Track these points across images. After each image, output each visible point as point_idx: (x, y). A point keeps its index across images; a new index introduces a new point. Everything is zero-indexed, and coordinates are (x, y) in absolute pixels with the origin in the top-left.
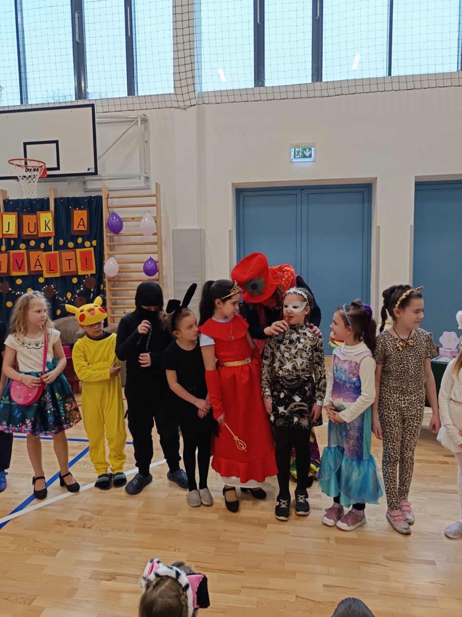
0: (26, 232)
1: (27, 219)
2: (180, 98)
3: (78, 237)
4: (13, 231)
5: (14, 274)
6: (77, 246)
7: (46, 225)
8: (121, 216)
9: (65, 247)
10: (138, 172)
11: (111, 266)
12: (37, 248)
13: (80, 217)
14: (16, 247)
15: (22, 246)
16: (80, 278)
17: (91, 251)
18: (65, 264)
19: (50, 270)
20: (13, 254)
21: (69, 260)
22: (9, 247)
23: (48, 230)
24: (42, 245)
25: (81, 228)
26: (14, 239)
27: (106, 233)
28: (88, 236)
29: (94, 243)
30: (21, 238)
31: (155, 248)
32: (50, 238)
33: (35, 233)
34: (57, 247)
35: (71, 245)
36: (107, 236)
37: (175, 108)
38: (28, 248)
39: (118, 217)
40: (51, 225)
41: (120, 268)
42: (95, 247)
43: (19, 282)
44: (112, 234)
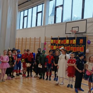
5: (67, 50)
17: (83, 47)
20: (68, 47)
21: (78, 49)
25: (82, 43)
26: (68, 44)
33: (72, 43)
36: (87, 45)
39: (90, 41)
41: (89, 51)
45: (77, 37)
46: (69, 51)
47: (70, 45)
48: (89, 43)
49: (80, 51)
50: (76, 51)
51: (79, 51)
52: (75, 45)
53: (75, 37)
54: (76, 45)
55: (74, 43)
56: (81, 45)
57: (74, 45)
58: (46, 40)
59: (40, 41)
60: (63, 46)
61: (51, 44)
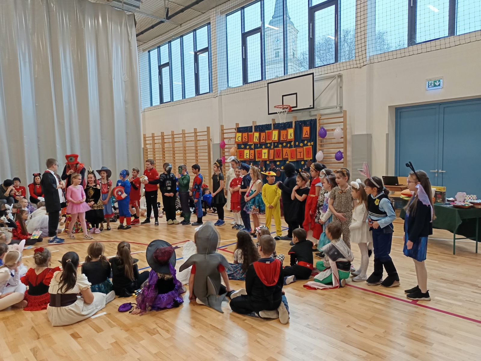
0: (282, 139)
1: (283, 132)
2: (358, 62)
3: (305, 140)
4: (276, 139)
5: (276, 159)
6: (304, 145)
7: (291, 135)
8: (326, 129)
9: (299, 146)
10: (335, 104)
11: (319, 155)
12: (286, 147)
13: (306, 130)
14: (277, 147)
15: (280, 146)
16: (305, 161)
17: (310, 148)
18: (298, 154)
19: (292, 158)
20: (276, 150)
21: (300, 152)
22: (275, 147)
23: (291, 138)
24: (289, 145)
25: (307, 136)
26: (277, 143)
27: (318, 138)
28: (309, 140)
29: (312, 143)
30: (279, 142)
31: (342, 145)
32: (292, 141)
33: (286, 139)
34: (295, 146)
35: (301, 145)
36: (319, 140)
37: (355, 68)
38: (283, 147)
39: (324, 129)
40: (293, 135)
41: (324, 156)
42: (312, 146)
43: (278, 163)
44: (321, 139)
45: (295, 122)
46: (281, 159)
47: (282, 144)
48: (323, 135)
49: (305, 159)
50: (295, 160)
51: (302, 157)
52: (292, 143)
53: (292, 122)
54: (295, 143)
55: (289, 138)
56: (306, 142)
57: (290, 142)
59: (209, 140)
61: (236, 145)
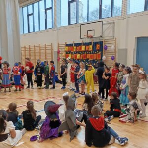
1: (87, 47)
2: (123, 17)
8: (107, 46)
13: (98, 46)
20: (84, 55)
25: (98, 49)
26: (84, 51)
31: (114, 53)
32: (91, 51)
34: (93, 53)
35: (96, 53)
36: (103, 51)
37: (121, 19)
40: (92, 48)
41: (106, 58)
42: (101, 53)
45: (93, 43)
46: (86, 59)
47: (87, 52)
50: (92, 59)
51: (96, 58)
58: (60, 48)
59: (52, 49)
60: (79, 53)
61: (65, 52)
